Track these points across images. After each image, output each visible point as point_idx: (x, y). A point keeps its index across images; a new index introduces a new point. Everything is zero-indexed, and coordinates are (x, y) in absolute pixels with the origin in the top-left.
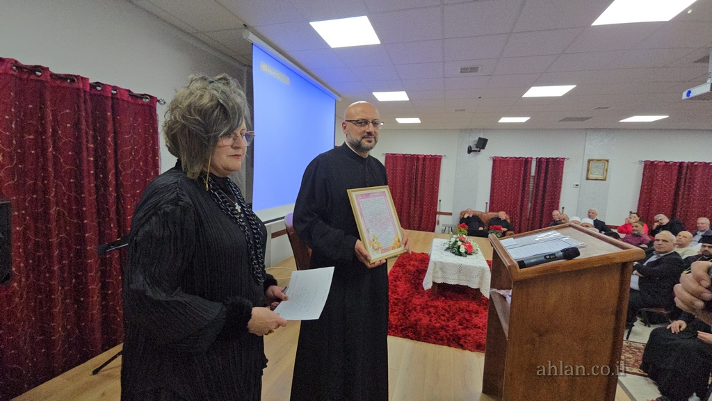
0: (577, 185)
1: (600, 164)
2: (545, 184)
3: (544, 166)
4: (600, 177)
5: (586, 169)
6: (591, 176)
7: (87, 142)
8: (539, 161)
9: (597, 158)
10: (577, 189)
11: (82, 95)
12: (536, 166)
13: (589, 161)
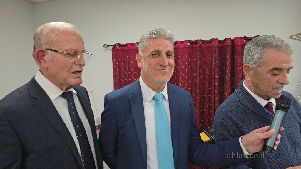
7: (215, 75)
11: (214, 49)
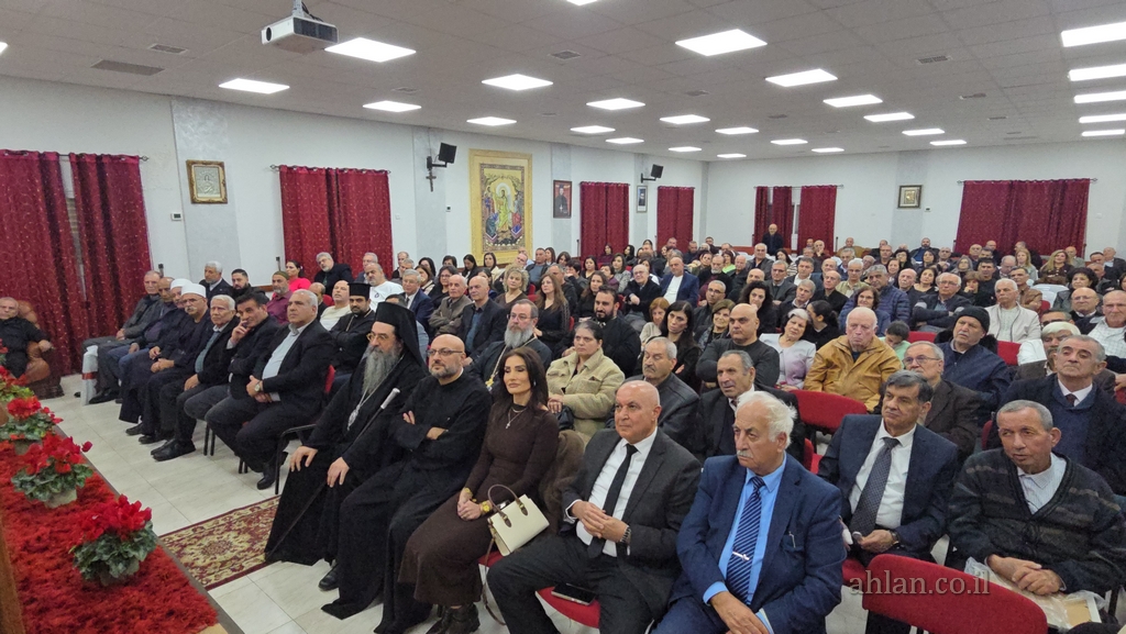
0: (177, 216)
1: (213, 171)
2: (107, 217)
3: (93, 176)
4: (216, 197)
5: (187, 181)
6: (200, 196)
8: (79, 162)
9: (201, 159)
10: (179, 224)
12: (74, 175)
13: (190, 164)
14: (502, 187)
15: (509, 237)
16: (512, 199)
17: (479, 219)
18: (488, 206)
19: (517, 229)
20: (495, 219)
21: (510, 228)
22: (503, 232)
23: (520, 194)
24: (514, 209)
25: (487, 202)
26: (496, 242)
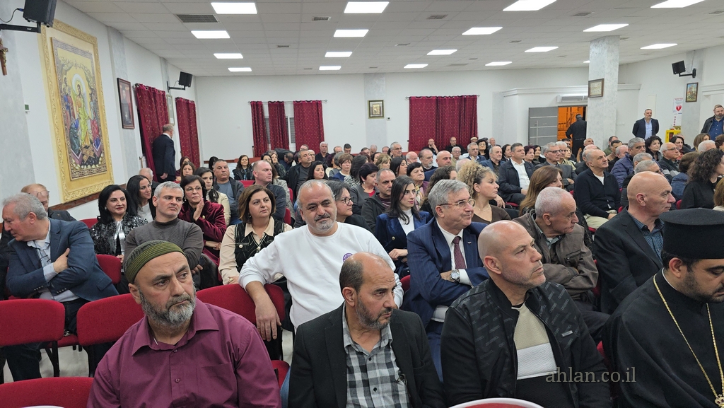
14: (76, 79)
15: (92, 155)
16: (88, 99)
17: (61, 127)
18: (68, 107)
19: (97, 145)
20: (77, 127)
21: (92, 143)
22: (87, 147)
23: (93, 92)
24: (90, 114)
25: (66, 101)
26: (82, 163)
